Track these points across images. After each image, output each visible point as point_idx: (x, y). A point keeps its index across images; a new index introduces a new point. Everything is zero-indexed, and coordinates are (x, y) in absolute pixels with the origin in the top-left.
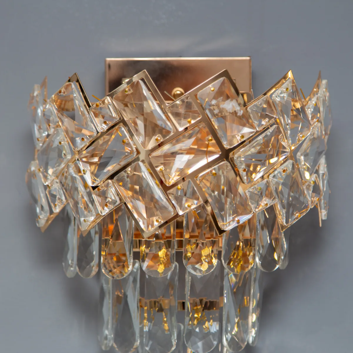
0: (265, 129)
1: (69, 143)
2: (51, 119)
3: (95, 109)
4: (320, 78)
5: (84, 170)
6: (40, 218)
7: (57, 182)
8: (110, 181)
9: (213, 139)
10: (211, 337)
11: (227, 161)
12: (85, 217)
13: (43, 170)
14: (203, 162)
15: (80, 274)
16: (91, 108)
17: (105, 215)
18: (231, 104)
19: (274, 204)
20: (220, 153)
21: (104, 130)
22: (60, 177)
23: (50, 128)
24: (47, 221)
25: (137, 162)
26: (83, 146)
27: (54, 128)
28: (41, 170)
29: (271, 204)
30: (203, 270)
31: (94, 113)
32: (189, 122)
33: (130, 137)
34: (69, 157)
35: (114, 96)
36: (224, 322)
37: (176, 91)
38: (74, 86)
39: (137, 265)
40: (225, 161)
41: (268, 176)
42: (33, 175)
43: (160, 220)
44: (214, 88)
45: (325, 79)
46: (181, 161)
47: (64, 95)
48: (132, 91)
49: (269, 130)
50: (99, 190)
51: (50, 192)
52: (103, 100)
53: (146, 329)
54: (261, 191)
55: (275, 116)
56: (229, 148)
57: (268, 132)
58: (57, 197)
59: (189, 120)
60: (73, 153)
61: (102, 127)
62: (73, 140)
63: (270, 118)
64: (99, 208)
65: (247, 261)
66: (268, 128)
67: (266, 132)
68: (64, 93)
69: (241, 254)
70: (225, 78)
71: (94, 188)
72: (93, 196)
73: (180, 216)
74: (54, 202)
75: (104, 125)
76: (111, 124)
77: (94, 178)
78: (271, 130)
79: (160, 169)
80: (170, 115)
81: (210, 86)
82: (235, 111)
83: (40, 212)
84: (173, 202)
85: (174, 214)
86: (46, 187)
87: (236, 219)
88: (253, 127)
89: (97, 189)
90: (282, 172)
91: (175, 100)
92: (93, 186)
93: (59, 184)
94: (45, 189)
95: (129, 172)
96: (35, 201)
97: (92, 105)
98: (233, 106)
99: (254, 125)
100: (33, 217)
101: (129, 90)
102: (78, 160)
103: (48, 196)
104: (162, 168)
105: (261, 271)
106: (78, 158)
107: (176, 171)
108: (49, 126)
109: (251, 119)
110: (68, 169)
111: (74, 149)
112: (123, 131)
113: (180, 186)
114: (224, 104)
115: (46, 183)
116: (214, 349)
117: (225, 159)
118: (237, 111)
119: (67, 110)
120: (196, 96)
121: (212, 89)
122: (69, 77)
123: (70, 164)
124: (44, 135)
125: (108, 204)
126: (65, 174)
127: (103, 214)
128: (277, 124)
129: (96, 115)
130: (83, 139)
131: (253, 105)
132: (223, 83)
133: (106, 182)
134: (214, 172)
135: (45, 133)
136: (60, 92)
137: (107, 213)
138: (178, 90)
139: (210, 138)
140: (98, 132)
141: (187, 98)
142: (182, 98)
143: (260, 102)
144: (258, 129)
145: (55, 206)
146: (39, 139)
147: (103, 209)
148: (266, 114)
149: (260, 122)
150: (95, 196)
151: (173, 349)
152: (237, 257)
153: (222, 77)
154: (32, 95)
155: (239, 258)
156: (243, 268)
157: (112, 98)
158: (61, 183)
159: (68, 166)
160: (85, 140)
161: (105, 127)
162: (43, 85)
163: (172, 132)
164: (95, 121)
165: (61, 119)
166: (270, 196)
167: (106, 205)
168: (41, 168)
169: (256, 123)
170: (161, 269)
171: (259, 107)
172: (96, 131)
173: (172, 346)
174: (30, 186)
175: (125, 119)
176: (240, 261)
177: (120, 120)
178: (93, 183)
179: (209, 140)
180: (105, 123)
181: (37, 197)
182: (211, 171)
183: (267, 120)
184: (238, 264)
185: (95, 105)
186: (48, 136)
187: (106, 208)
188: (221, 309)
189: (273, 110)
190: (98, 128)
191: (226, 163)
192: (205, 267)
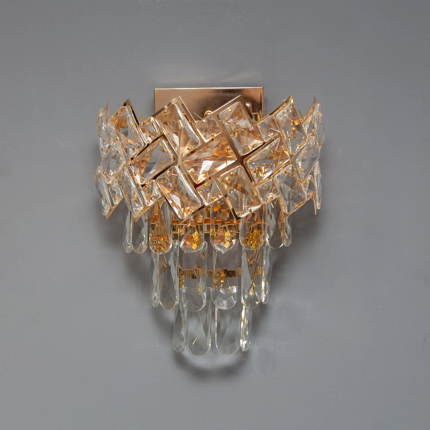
0: (272, 140)
1: (124, 152)
2: (111, 134)
3: (142, 126)
4: (315, 102)
5: (135, 172)
6: (104, 208)
7: (116, 182)
8: (154, 181)
9: (231, 148)
10: (232, 297)
11: (242, 165)
12: (136, 207)
13: (106, 172)
14: (224, 166)
15: (134, 250)
16: (139, 125)
17: (151, 206)
18: (244, 122)
19: (278, 198)
20: (236, 159)
21: (150, 142)
22: (118, 178)
23: (110, 141)
24: (110, 210)
25: (173, 166)
26: (134, 154)
27: (113, 141)
28: (105, 172)
29: (276, 198)
30: (226, 247)
31: (142, 129)
32: (213, 136)
33: (168, 147)
34: (124, 162)
35: (156, 117)
36: (242, 286)
37: (207, 113)
38: (127, 109)
39: (177, 243)
40: (240, 165)
41: (273, 177)
42: (99, 176)
43: (191, 210)
44: (231, 110)
45: (318, 103)
46: (207, 165)
47: (120, 116)
48: (170, 112)
49: (274, 141)
50: (146, 187)
51: (111, 189)
52: (148, 119)
53: (184, 291)
54: (268, 187)
55: (278, 131)
56: (243, 155)
57: (273, 144)
58: (117, 193)
59: (213, 134)
60: (127, 160)
61: (148, 139)
62: (126, 150)
63: (275, 132)
64: (146, 201)
65: (259, 241)
66: (274, 140)
67: (271, 143)
68: (120, 114)
69: (255, 235)
70: (240, 102)
71: (142, 186)
72: (142, 192)
73: (206, 206)
74: (114, 197)
75: (149, 138)
76: (154, 138)
77: (142, 178)
78: (275, 141)
79: (191, 171)
80: (198, 130)
81: (229, 108)
82: (247, 127)
83: (104, 204)
84: (201, 196)
85: (201, 205)
86: (109, 185)
87: (249, 209)
88: (262, 139)
89: (144, 187)
90: (284, 173)
91: (202, 119)
92: (142, 184)
93: (117, 183)
94: (108, 187)
95: (168, 174)
96: (101, 196)
97: (141, 123)
98: (246, 124)
99: (262, 138)
100: (100, 208)
101: (168, 112)
102: (130, 165)
103: (110, 192)
104: (192, 171)
105: (271, 248)
106: (131, 163)
107: (203, 173)
108: (110, 139)
109: (260, 134)
110: (123, 171)
111: (127, 157)
112: (164, 143)
113: (206, 184)
114: (239, 122)
115: (108, 183)
116: (235, 306)
117: (240, 164)
118: (249, 128)
119: (123, 127)
120: (218, 116)
121: (230, 110)
122: (124, 103)
123: (125, 168)
124: (107, 146)
125: (153, 198)
126: (122, 176)
127: (149, 205)
128: (280, 137)
129: (144, 131)
130: (134, 149)
131: (261, 122)
132: (238, 106)
133: (152, 181)
134: (231, 173)
135: (107, 145)
136: (117, 114)
137: (152, 205)
138: (209, 112)
139: (229, 148)
140: (145, 144)
141: (210, 117)
142: (207, 118)
143: (266, 120)
144: (265, 141)
145: (115, 199)
146: (103, 150)
147: (149, 202)
148: (271, 130)
149: (267, 136)
150: (143, 191)
151: (203, 306)
152: (252, 237)
153: (238, 101)
154: (98, 116)
155: (253, 238)
156: (256, 246)
157: (155, 118)
158: (119, 182)
159: (123, 170)
160: (136, 150)
161: (150, 140)
162: (107, 108)
163: (199, 144)
164: (143, 135)
165: (118, 135)
166: (275, 191)
167: (151, 199)
168: (105, 171)
169: (264, 136)
170: (194, 246)
171: (266, 124)
172: (143, 143)
173: (203, 304)
174: (97, 185)
175: (165, 134)
176: (255, 241)
177: (161, 135)
178: (142, 182)
179: (228, 150)
180: (150, 136)
181: (102, 193)
182: (229, 173)
183: (272, 134)
184: (253, 243)
185: (142, 124)
186: (110, 147)
187: (151, 201)
188: (240, 277)
189: (277, 127)
190: (145, 141)
191: (241, 166)
192: (227, 245)
